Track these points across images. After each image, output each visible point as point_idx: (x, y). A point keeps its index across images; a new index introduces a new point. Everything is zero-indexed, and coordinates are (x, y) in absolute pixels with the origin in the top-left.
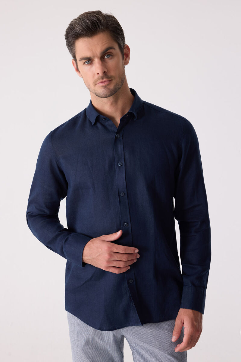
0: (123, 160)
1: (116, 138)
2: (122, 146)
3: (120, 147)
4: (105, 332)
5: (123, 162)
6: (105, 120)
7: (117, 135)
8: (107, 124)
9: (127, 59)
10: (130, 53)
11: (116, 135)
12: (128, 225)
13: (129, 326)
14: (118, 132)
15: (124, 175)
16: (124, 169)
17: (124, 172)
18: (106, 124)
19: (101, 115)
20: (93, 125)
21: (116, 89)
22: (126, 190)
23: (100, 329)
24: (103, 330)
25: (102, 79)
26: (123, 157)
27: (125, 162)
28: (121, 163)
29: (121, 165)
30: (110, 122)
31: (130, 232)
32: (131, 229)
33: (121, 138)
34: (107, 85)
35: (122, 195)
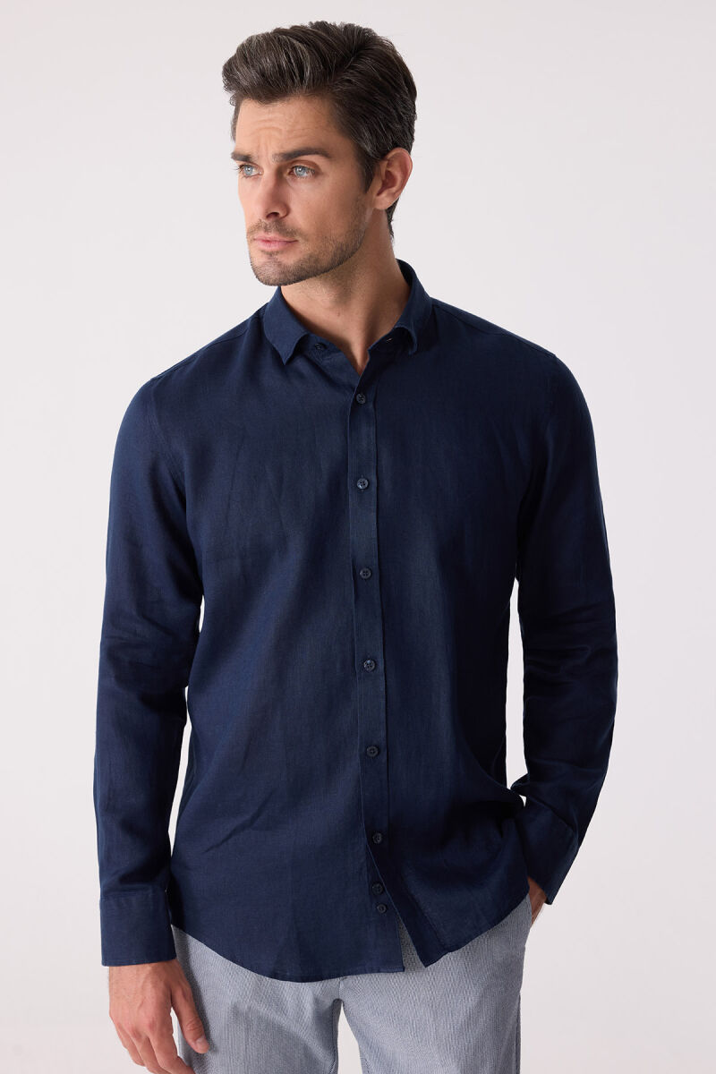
0: (374, 471)
1: (355, 403)
2: (373, 429)
3: (367, 433)
4: (288, 983)
5: (374, 479)
6: (323, 349)
7: (359, 395)
8: (328, 361)
11: (355, 396)
12: (376, 665)
13: (362, 973)
14: (363, 388)
15: (374, 515)
16: (375, 499)
17: (374, 508)
18: (325, 362)
19: (312, 335)
20: (285, 362)
21: (304, 269)
22: (376, 561)
23: (274, 975)
24: (284, 979)
25: (267, 230)
26: (373, 464)
27: (378, 478)
28: (366, 481)
29: (366, 485)
30: (338, 358)
31: (382, 688)
32: (383, 678)
33: (371, 406)
34: (277, 252)
35: (365, 577)
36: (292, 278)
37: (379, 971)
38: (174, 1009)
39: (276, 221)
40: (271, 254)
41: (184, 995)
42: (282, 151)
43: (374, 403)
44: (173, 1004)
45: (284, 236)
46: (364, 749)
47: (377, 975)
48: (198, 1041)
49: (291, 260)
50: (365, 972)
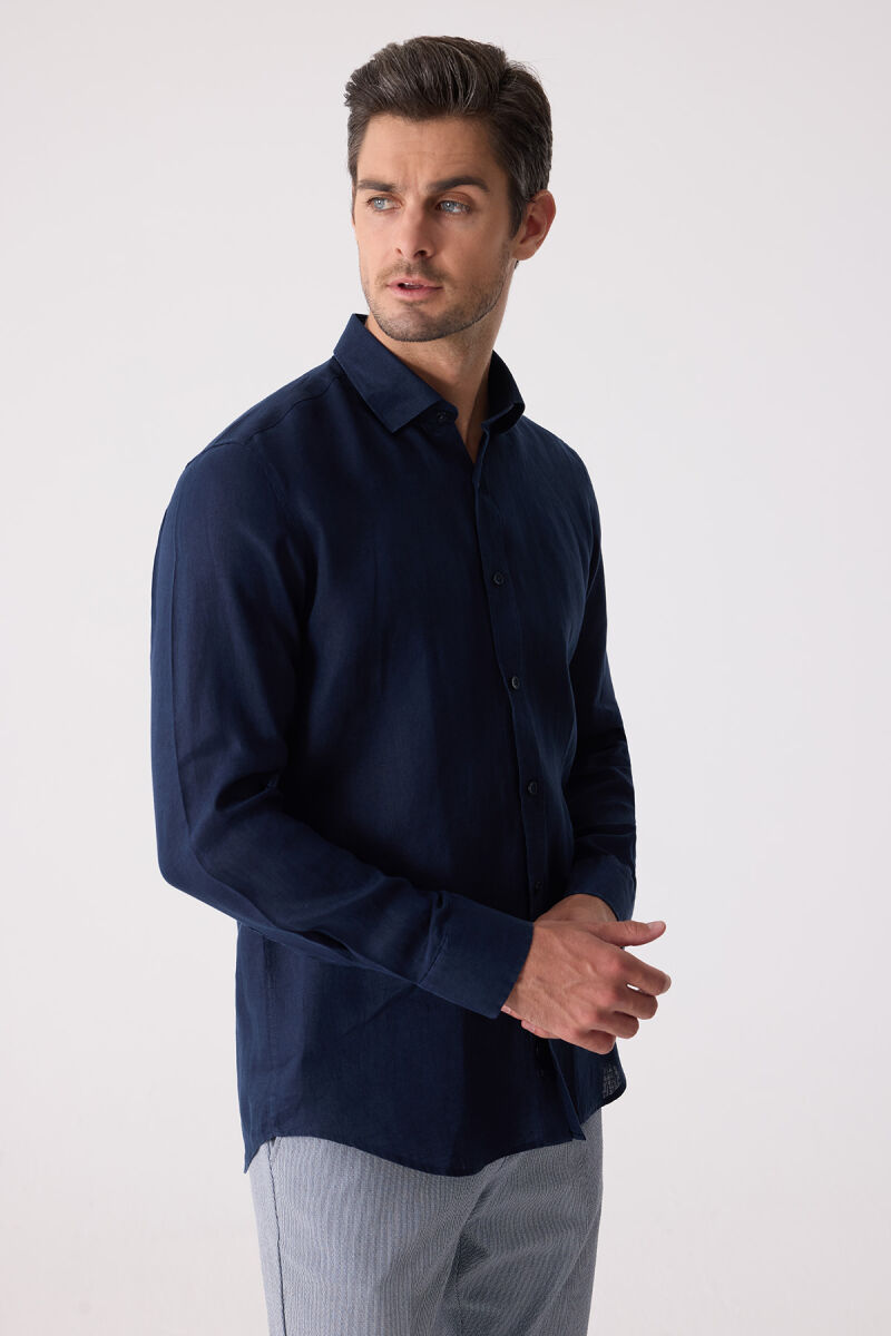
0: (506, 566)
5: (508, 574)
9: (531, 242)
10: (549, 227)
12: (538, 787)
21: (449, 323)
22: (523, 668)
25: (409, 272)
26: (505, 556)
31: (544, 814)
34: (421, 302)
35: (517, 688)
36: (435, 333)
38: (628, 945)
39: (423, 262)
40: (409, 305)
42: (437, 179)
44: (623, 944)
45: (430, 279)
49: (436, 310)
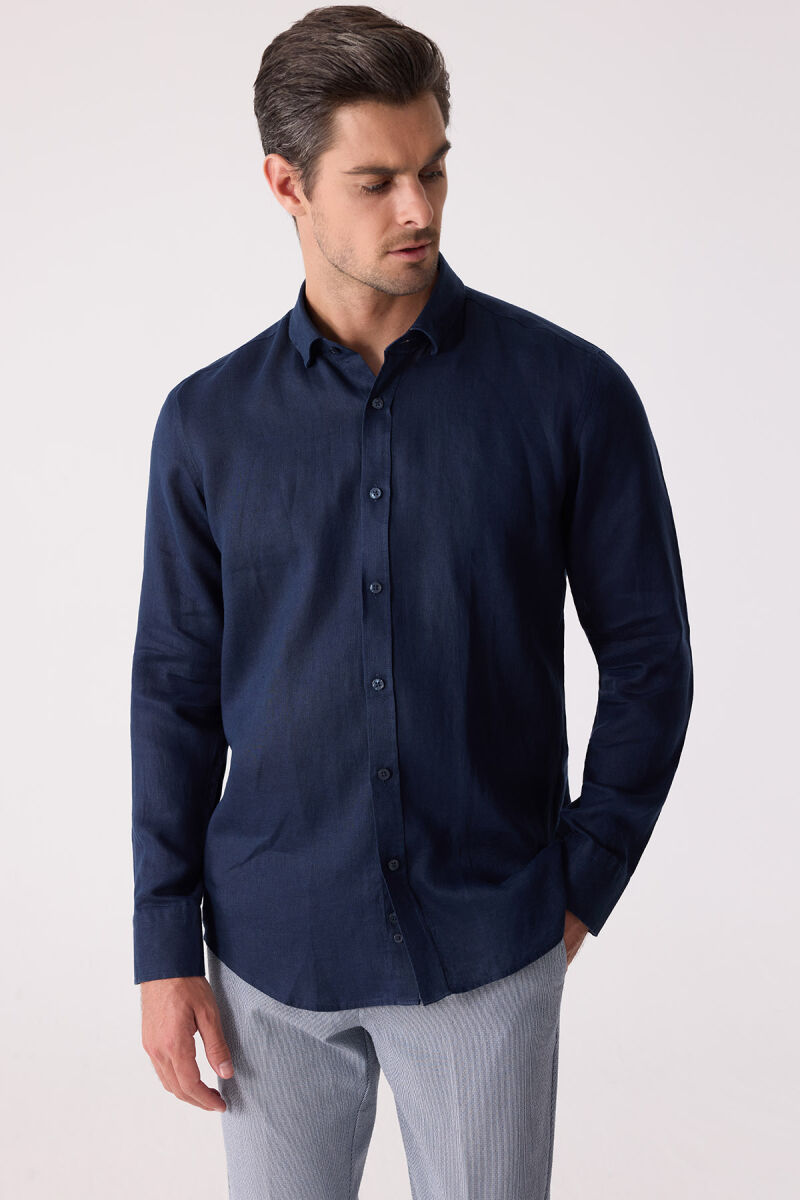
0: (387, 481)
1: (371, 409)
2: (387, 436)
3: (381, 440)
5: (387, 488)
6: (338, 353)
7: (375, 400)
8: (347, 365)
11: (371, 401)
14: (376, 393)
15: (385, 527)
16: (387, 510)
17: (386, 518)
18: (345, 365)
19: (326, 339)
20: (305, 364)
22: (387, 574)
23: (290, 1003)
24: (300, 1006)
26: (388, 473)
27: (391, 488)
28: (379, 491)
29: (380, 495)
30: (356, 361)
31: (392, 709)
32: (392, 698)
33: (388, 411)
35: (377, 592)
37: (395, 1004)
41: (208, 1018)
43: (391, 409)
46: (375, 772)
47: (394, 1007)
48: (222, 1065)
50: (382, 1004)
